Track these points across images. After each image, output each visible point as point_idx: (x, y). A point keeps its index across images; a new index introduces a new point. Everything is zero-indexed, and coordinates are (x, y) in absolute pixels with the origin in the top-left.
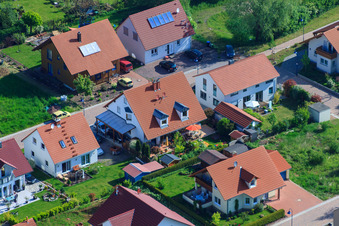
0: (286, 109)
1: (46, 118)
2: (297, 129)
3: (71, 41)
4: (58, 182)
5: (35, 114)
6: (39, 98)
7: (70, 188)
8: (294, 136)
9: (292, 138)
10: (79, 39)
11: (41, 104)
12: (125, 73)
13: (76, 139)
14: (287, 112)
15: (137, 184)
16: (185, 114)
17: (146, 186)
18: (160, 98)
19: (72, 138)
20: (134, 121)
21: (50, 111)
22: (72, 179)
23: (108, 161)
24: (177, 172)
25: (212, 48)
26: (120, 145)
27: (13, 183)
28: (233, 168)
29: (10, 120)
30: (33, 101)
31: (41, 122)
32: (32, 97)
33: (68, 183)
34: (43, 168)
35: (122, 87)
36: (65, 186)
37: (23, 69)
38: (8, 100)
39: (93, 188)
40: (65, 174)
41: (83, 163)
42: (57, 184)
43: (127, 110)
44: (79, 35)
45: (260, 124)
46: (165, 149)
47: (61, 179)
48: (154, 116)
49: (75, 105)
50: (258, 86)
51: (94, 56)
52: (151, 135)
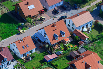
0: (95, 31)
1: (17, 32)
2: (100, 40)
3: (25, 4)
4: (22, 61)
5: (13, 31)
6: (14, 24)
7: (26, 63)
8: (100, 43)
9: (99, 44)
10: (28, 4)
11: (15, 27)
12: (42, 14)
13: (28, 45)
14: (96, 32)
15: (49, 64)
16: (64, 35)
17: (52, 65)
18: (56, 30)
19: (27, 45)
20: (47, 37)
21: (18, 29)
22: (27, 59)
23: (38, 51)
24: (62, 59)
25: (70, 4)
26: (42, 45)
27: (7, 63)
28: (83, 63)
29: (5, 33)
30: (13, 25)
31: (15, 34)
32: (12, 24)
33: (25, 61)
34: (17, 54)
35: (41, 20)
36: (24, 62)
37: (9, 11)
38: (4, 24)
39: (34, 64)
40: (24, 57)
41: (30, 53)
42: (22, 62)
43: (45, 34)
44: (28, 3)
45: (88, 39)
46: (57, 47)
47: (23, 60)
48: (54, 36)
49: (26, 27)
50: (87, 23)
51: (33, 9)
52: (53, 43)
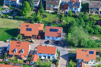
3: (26, 26)
50: (48, 54)
51: (29, 31)
52: (10, 53)
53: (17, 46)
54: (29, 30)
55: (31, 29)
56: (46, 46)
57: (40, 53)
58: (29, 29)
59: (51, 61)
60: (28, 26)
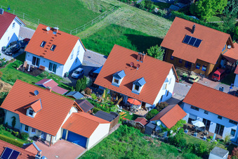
3: (187, 28)
13: (56, 49)
23: (68, 81)
39: (20, 77)
40: (33, 66)
44: (193, 27)
50: (220, 117)
51: (190, 46)
52: (100, 81)
53: (129, 65)
54: (191, 43)
55: (199, 41)
56: (221, 89)
57: (192, 107)
58: (194, 39)
59: (222, 141)
60: (192, 31)
